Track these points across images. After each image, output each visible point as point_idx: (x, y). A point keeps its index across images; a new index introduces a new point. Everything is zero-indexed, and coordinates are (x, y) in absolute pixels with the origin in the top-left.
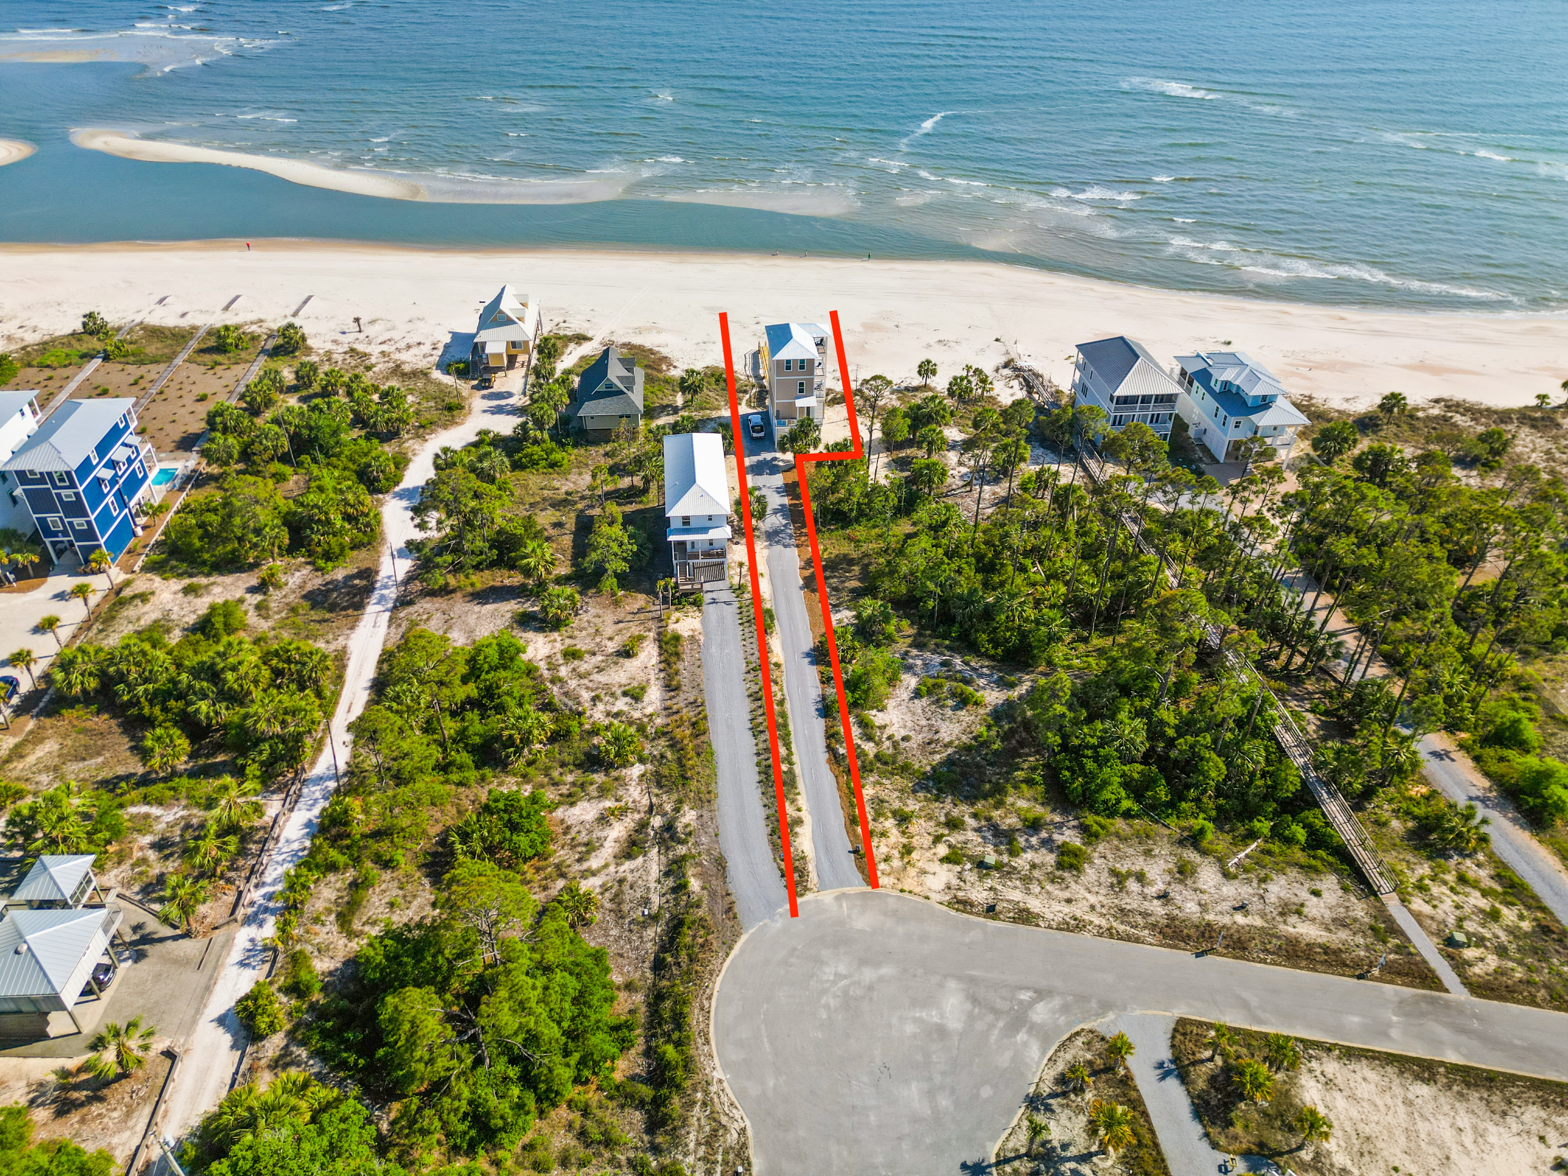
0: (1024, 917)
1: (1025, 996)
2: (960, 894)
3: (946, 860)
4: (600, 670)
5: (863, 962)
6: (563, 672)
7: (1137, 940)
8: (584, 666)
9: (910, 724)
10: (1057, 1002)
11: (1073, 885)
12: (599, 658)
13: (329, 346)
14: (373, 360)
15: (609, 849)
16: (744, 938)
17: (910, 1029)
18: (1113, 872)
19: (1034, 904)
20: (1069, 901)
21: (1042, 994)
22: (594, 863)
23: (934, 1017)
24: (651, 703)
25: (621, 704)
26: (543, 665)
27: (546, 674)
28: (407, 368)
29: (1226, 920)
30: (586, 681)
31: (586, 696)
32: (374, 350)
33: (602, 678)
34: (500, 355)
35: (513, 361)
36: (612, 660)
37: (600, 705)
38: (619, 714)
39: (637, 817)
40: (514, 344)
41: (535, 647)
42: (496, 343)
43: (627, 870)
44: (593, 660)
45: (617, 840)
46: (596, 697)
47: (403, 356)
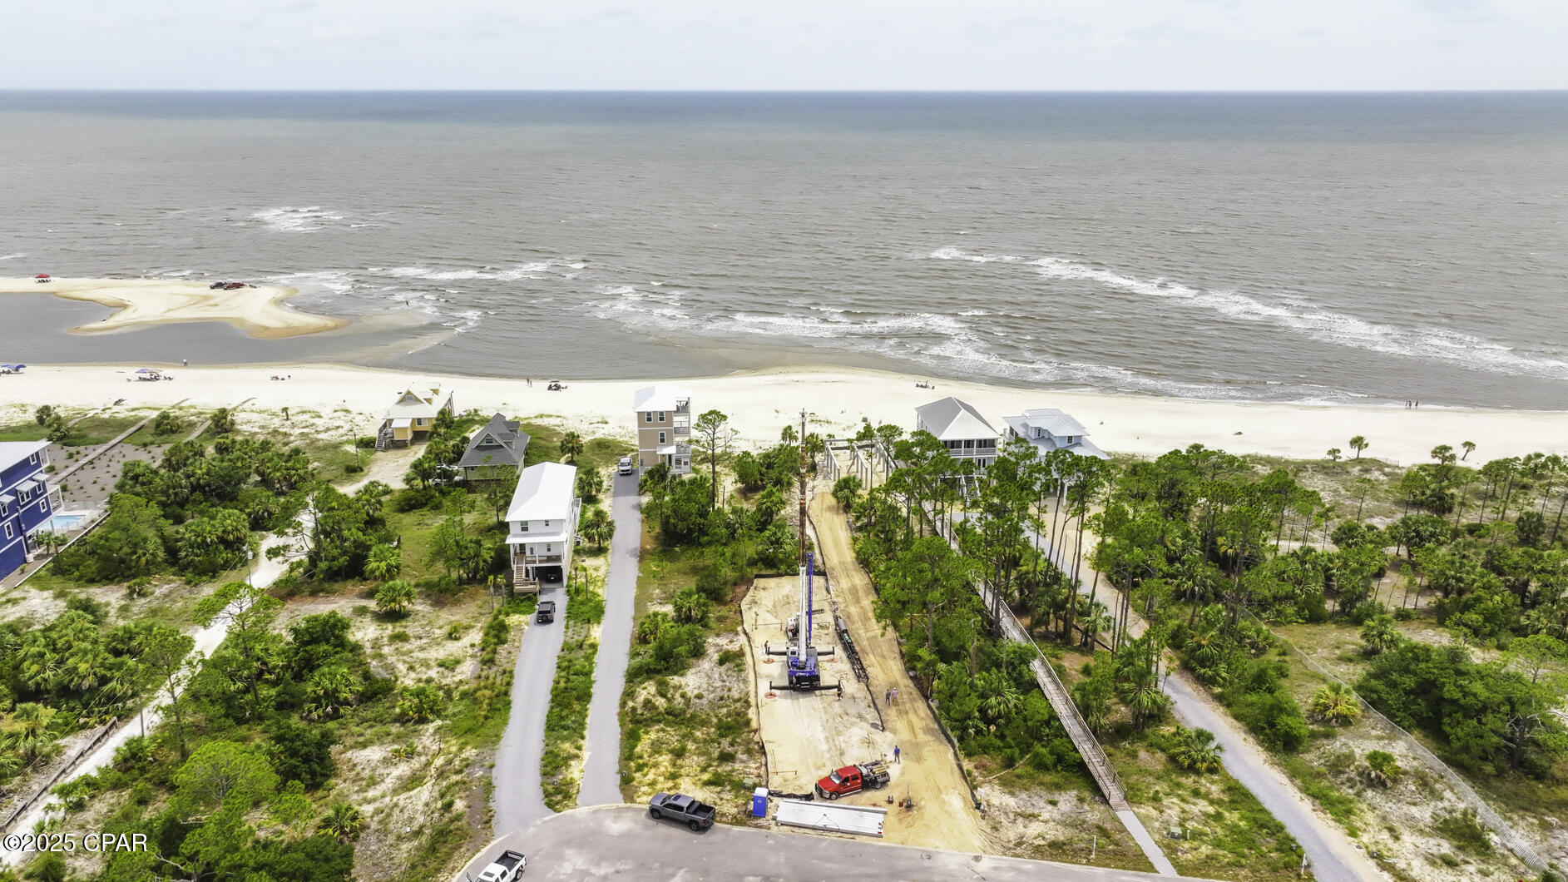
3: (708, 783)
4: (422, 649)
5: (603, 860)
6: (386, 650)
8: (406, 647)
9: (705, 686)
12: (424, 641)
13: (256, 429)
15: (389, 783)
16: (493, 843)
22: (370, 794)
24: (462, 673)
25: (433, 673)
26: (368, 645)
27: (368, 651)
30: (406, 658)
31: (402, 668)
32: (296, 432)
33: (421, 655)
34: (405, 429)
35: (419, 437)
36: (436, 642)
37: (413, 675)
38: (429, 681)
39: (423, 759)
40: (419, 421)
41: (365, 633)
42: (403, 420)
43: (402, 799)
44: (419, 643)
45: (400, 778)
46: (411, 668)
47: (319, 436)
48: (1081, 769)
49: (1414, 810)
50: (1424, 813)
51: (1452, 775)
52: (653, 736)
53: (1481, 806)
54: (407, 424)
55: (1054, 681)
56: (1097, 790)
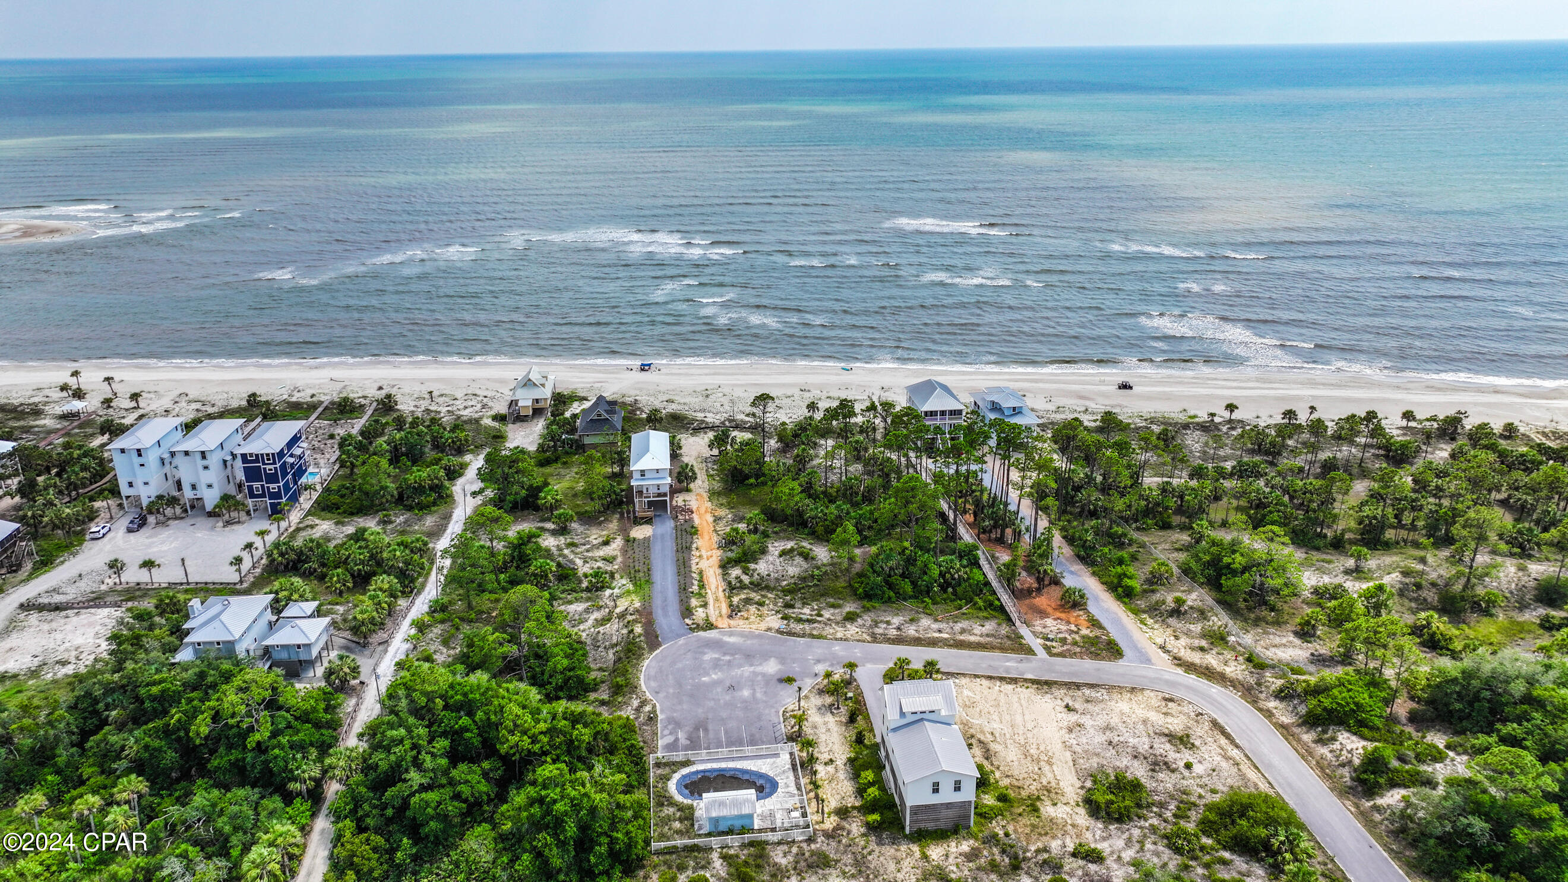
0: (819, 636)
2: (786, 630)
3: (782, 618)
4: (588, 551)
6: (566, 552)
7: (879, 643)
8: (579, 550)
9: (772, 569)
11: (849, 626)
12: (588, 546)
13: (412, 409)
14: (442, 415)
15: (591, 622)
16: (661, 648)
17: (747, 674)
18: (873, 621)
19: (825, 632)
20: (845, 631)
22: (582, 627)
24: (617, 564)
25: (600, 564)
26: (554, 549)
27: (556, 553)
28: (465, 418)
29: (929, 635)
30: (579, 556)
31: (579, 562)
32: (444, 410)
33: (590, 554)
34: (527, 407)
35: (537, 412)
36: (597, 547)
37: (587, 565)
38: (599, 568)
39: (607, 610)
40: (537, 401)
41: (549, 542)
42: (525, 401)
43: (601, 629)
44: (584, 547)
45: (596, 620)
46: (585, 562)
47: (461, 413)
48: (1002, 609)
49: (1192, 627)
50: (1197, 628)
51: (1218, 609)
52: (744, 596)
53: (1231, 623)
54: (529, 403)
55: (989, 563)
56: (1009, 620)
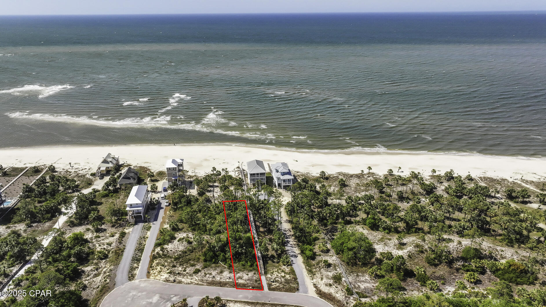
0: (180, 282)
1: (172, 296)
2: (168, 279)
3: (169, 273)
4: (103, 240)
5: (139, 292)
6: (94, 241)
7: (203, 285)
8: (99, 239)
9: (173, 248)
10: (178, 297)
11: (194, 276)
13: (61, 170)
14: (72, 173)
15: (92, 276)
16: (115, 289)
17: (144, 303)
18: (205, 273)
19: (183, 280)
20: (192, 279)
21: (176, 295)
23: (151, 300)
24: (113, 246)
25: (105, 247)
27: (89, 241)
28: (80, 175)
29: (224, 280)
30: (99, 243)
31: (97, 245)
32: (73, 171)
35: (108, 172)
36: (107, 238)
39: (101, 269)
40: (108, 168)
41: (89, 236)
42: (103, 168)
43: (95, 279)
44: (103, 238)
45: (95, 274)
46: (100, 246)
47: (80, 172)
50: (331, 274)
51: (341, 265)
52: (157, 261)
53: (345, 271)
